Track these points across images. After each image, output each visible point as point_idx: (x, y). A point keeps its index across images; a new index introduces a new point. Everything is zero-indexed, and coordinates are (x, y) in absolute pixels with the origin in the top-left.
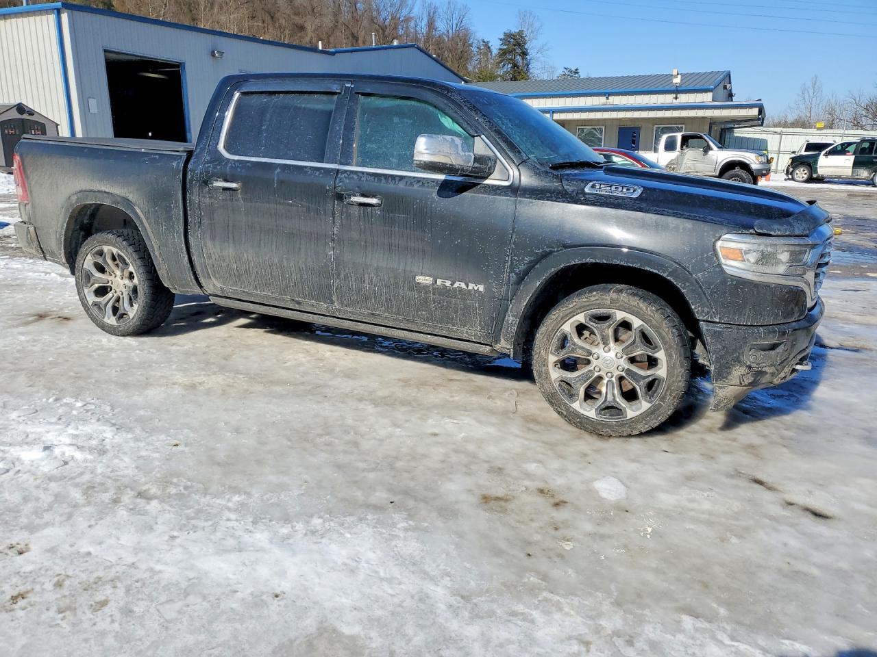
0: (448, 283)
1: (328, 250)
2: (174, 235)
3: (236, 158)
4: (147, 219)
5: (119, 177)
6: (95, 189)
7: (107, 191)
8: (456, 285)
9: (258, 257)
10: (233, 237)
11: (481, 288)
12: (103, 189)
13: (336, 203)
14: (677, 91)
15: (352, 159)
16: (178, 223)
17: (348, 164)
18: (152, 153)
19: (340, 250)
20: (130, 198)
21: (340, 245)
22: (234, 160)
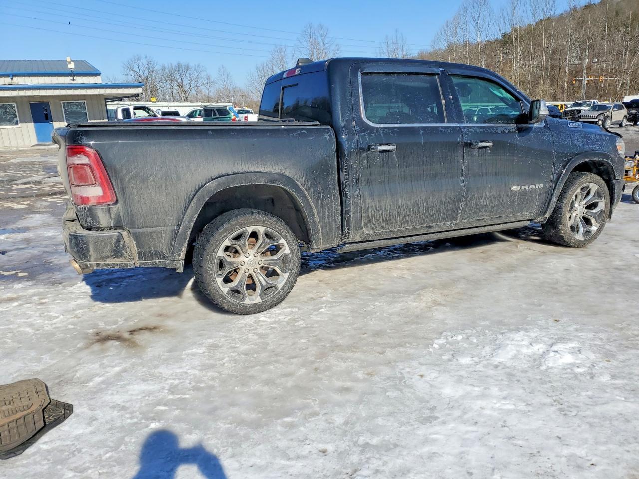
0: (527, 187)
1: (460, 183)
2: (331, 200)
3: (382, 126)
4: (307, 190)
5: (269, 156)
6: (240, 170)
7: (257, 170)
8: (530, 187)
9: (410, 200)
10: (390, 189)
11: (541, 186)
12: (252, 169)
13: (465, 149)
14: (73, 74)
15: (463, 118)
16: (334, 188)
17: (462, 122)
18: (299, 129)
19: (468, 181)
20: (287, 173)
21: (467, 178)
22: (380, 127)
